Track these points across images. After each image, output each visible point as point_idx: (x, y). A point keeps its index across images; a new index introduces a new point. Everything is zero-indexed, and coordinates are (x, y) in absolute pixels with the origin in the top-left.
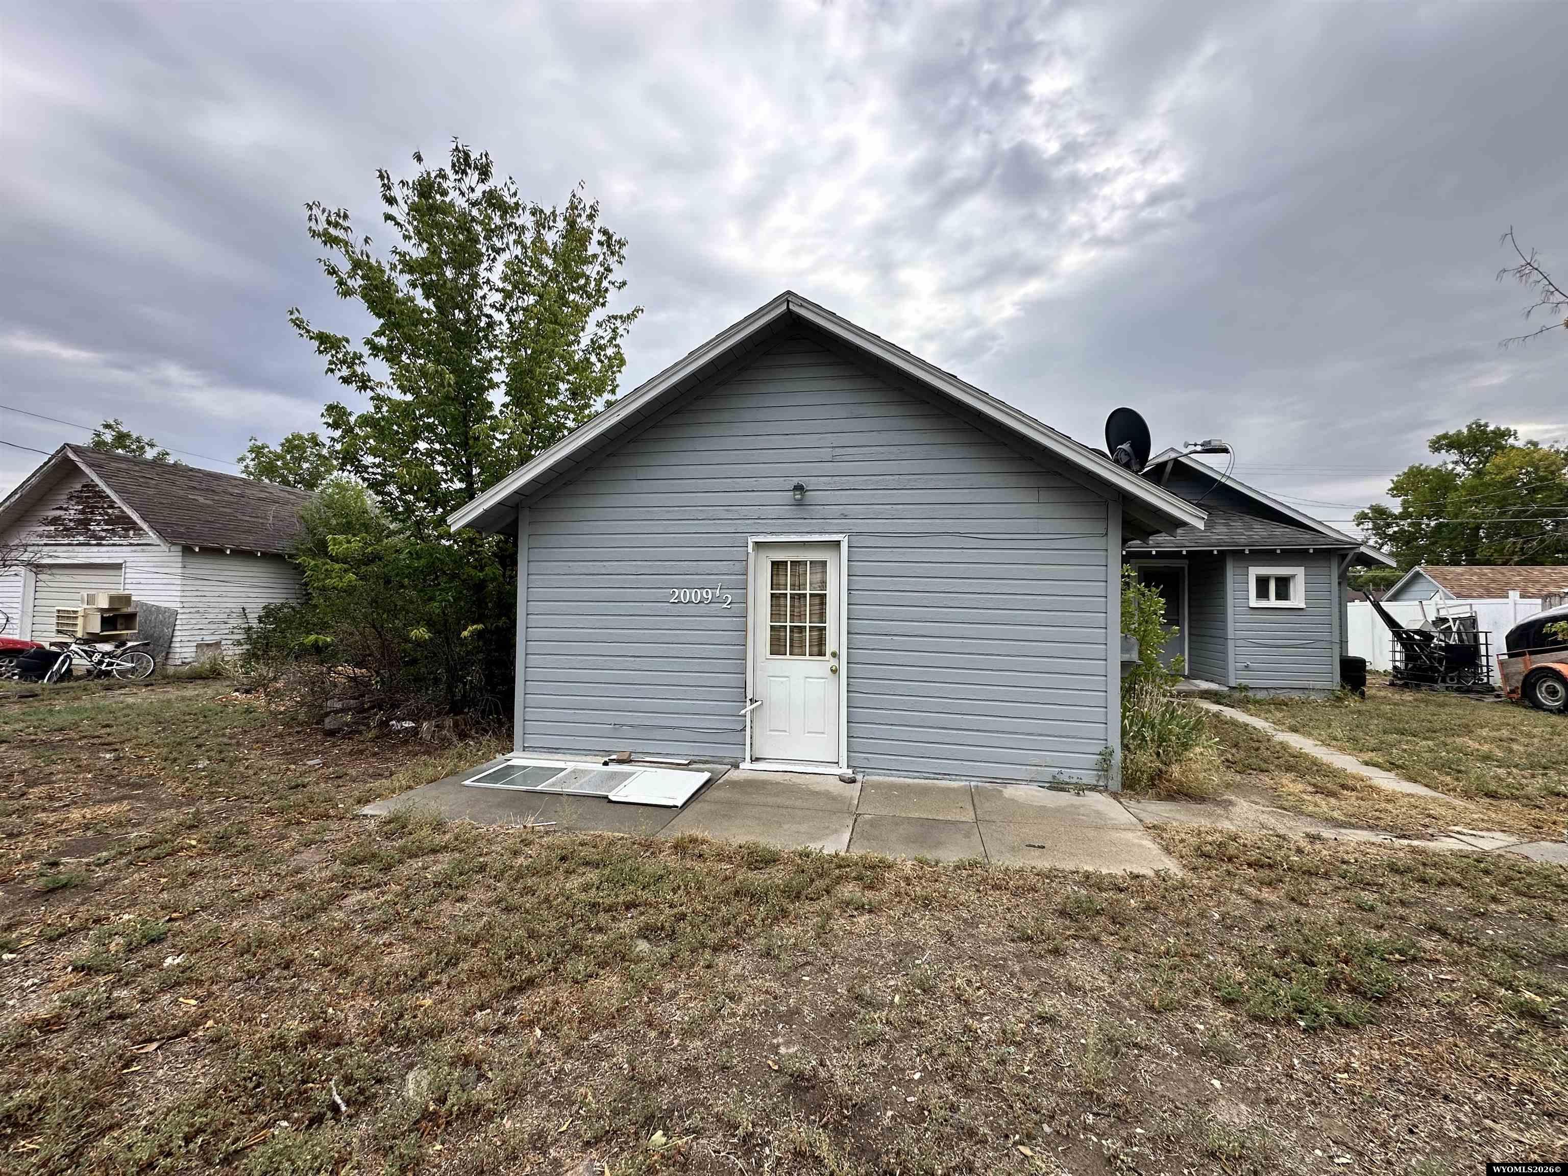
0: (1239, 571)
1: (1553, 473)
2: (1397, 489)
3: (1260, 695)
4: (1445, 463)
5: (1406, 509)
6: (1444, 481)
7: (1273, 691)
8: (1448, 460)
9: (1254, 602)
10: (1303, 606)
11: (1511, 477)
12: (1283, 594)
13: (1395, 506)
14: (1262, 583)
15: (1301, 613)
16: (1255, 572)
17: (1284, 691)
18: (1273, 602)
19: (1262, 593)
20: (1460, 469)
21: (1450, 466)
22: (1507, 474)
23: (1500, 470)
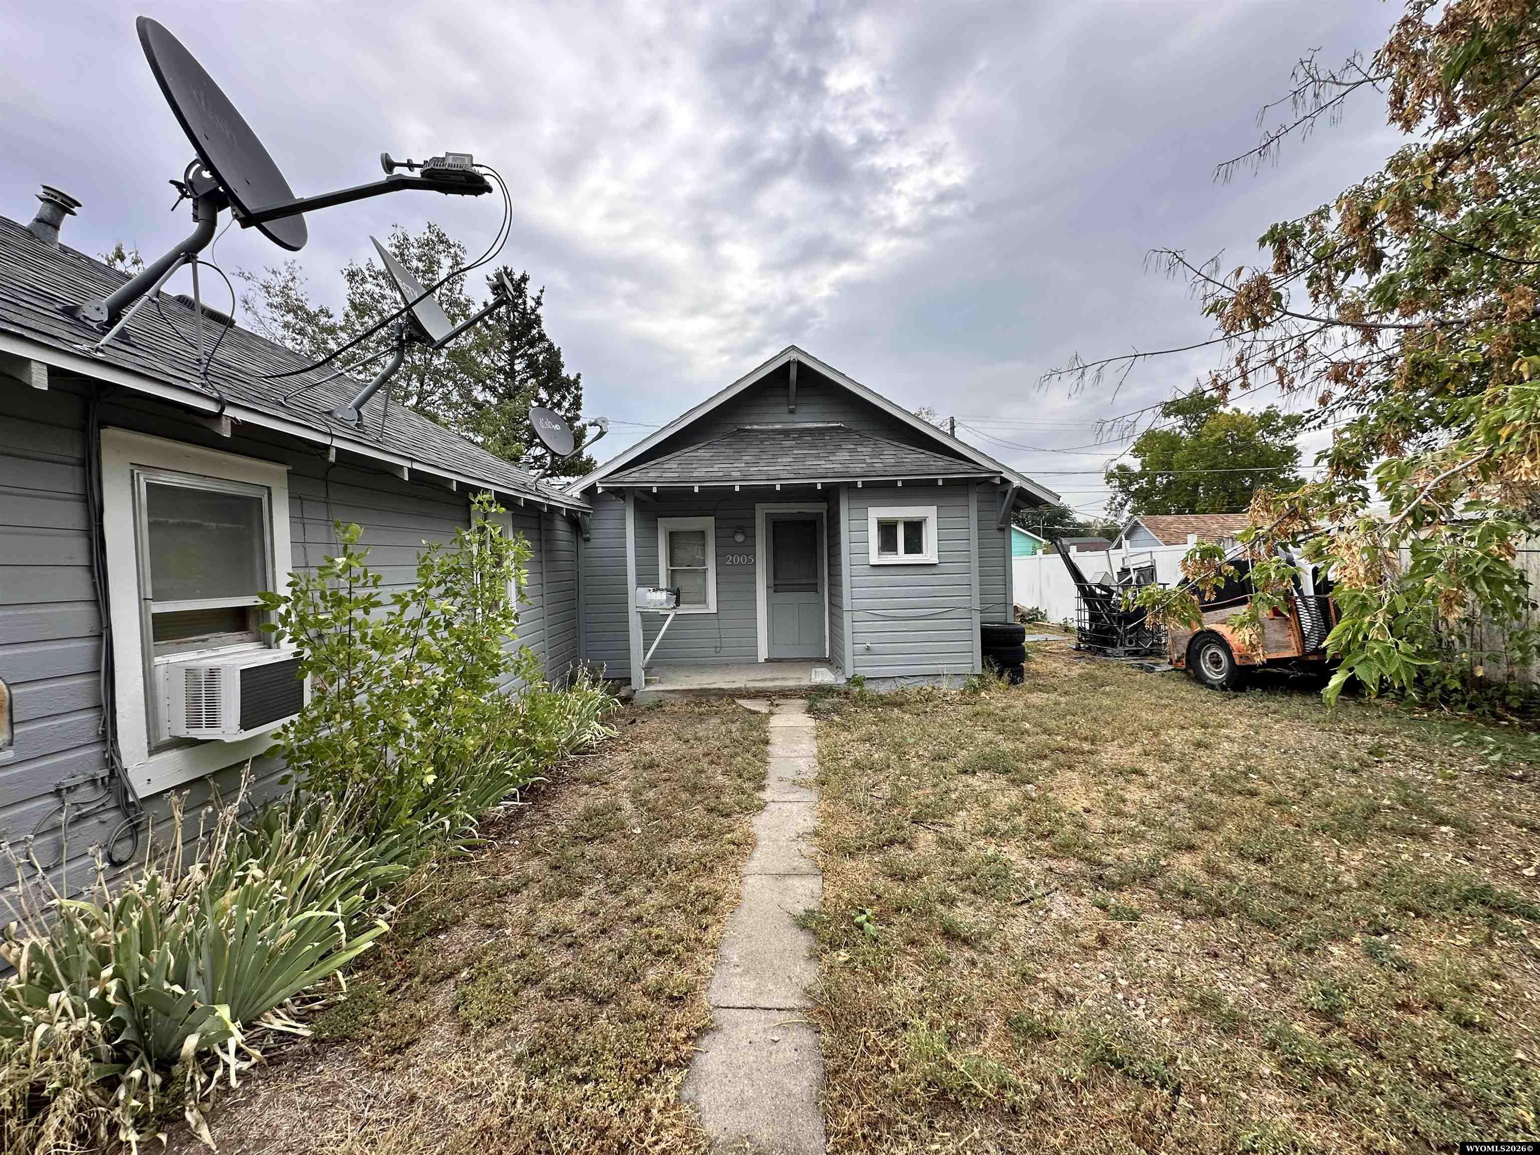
0: (855, 514)
1: (1249, 435)
2: (1138, 451)
3: (884, 689)
4: (1174, 428)
5: (1144, 468)
6: (1172, 442)
7: (902, 680)
8: (1174, 423)
9: (874, 559)
10: (935, 560)
11: (1220, 438)
12: (914, 545)
13: (1135, 465)
14: (887, 529)
15: (934, 570)
16: (877, 513)
17: (916, 679)
18: (900, 557)
19: (888, 543)
20: (1184, 433)
21: (1178, 430)
22: (1217, 436)
23: (1212, 432)
